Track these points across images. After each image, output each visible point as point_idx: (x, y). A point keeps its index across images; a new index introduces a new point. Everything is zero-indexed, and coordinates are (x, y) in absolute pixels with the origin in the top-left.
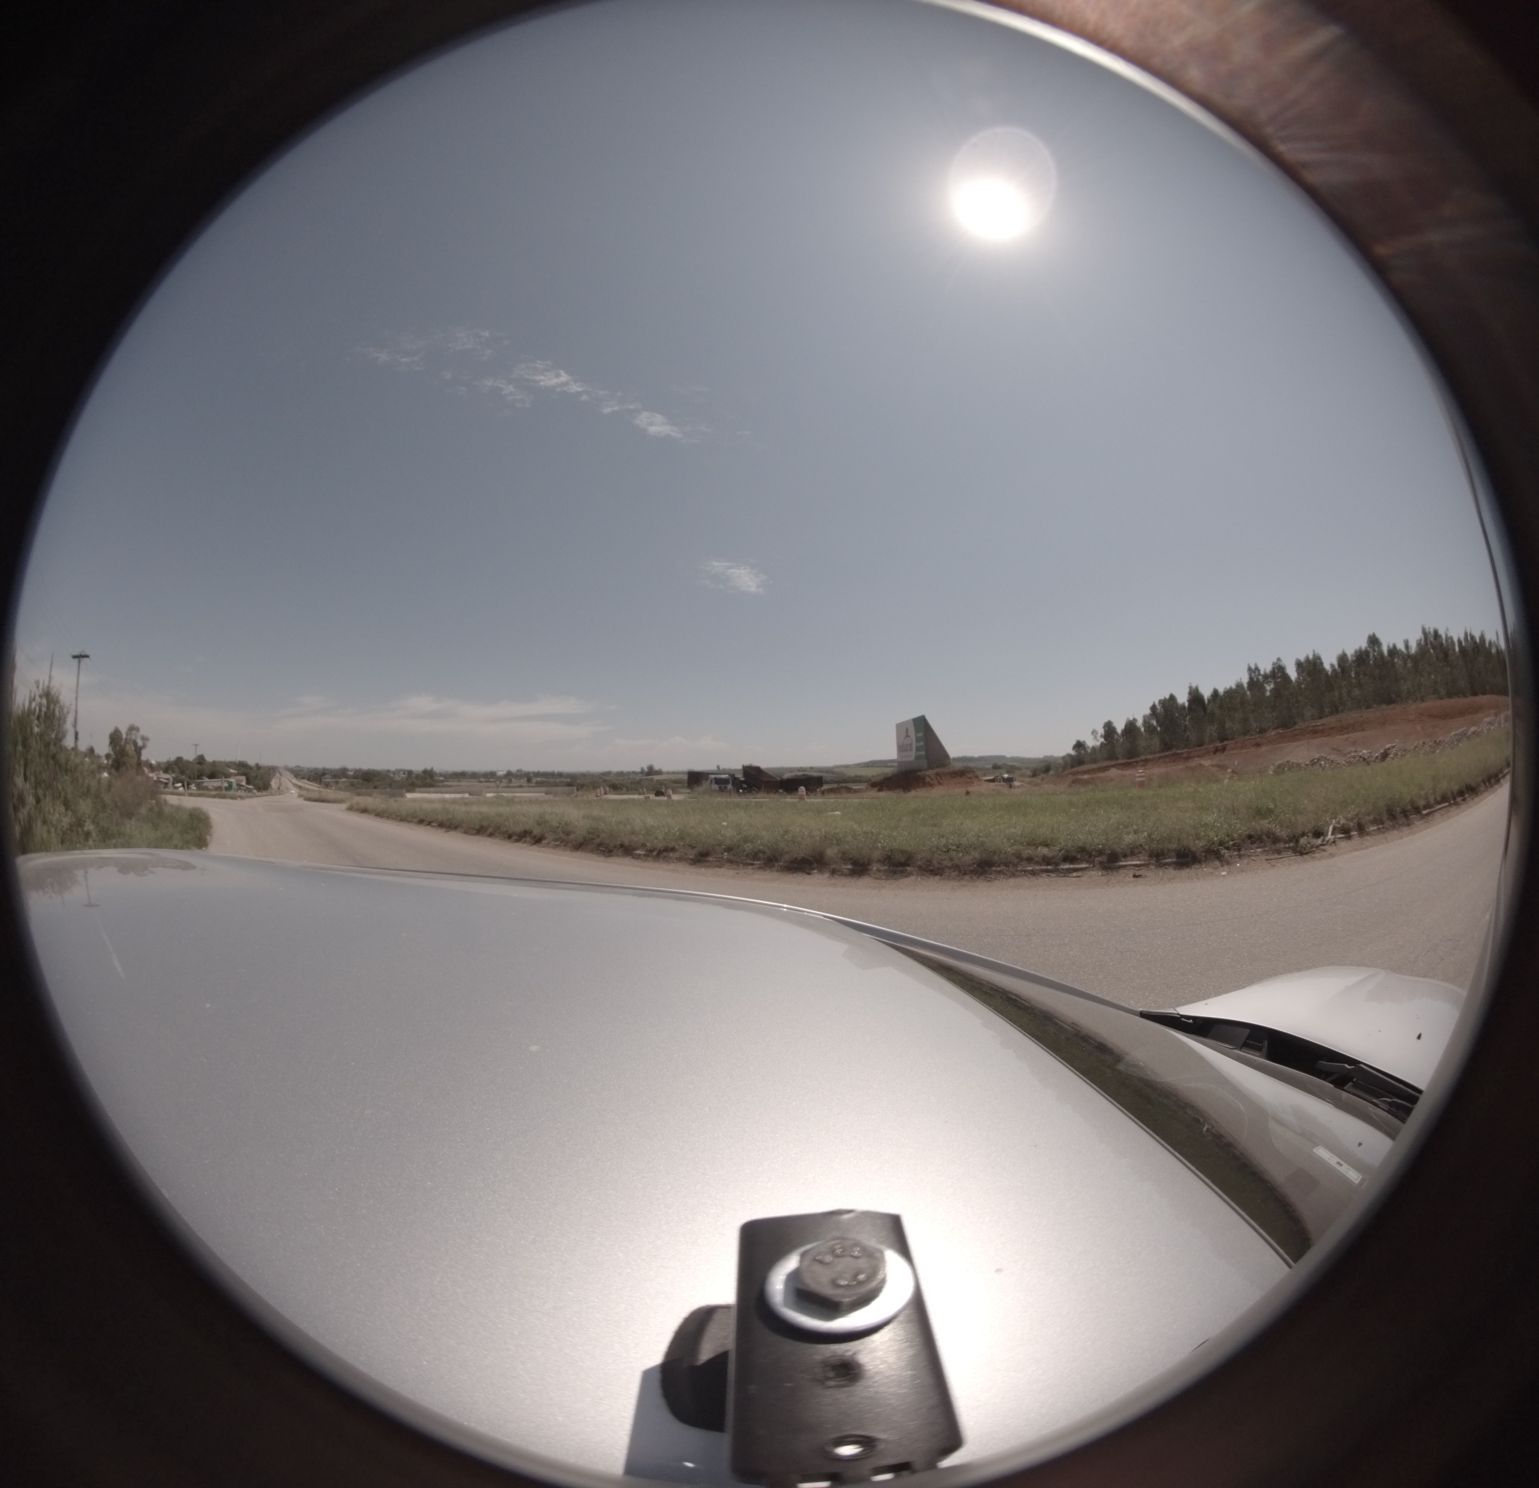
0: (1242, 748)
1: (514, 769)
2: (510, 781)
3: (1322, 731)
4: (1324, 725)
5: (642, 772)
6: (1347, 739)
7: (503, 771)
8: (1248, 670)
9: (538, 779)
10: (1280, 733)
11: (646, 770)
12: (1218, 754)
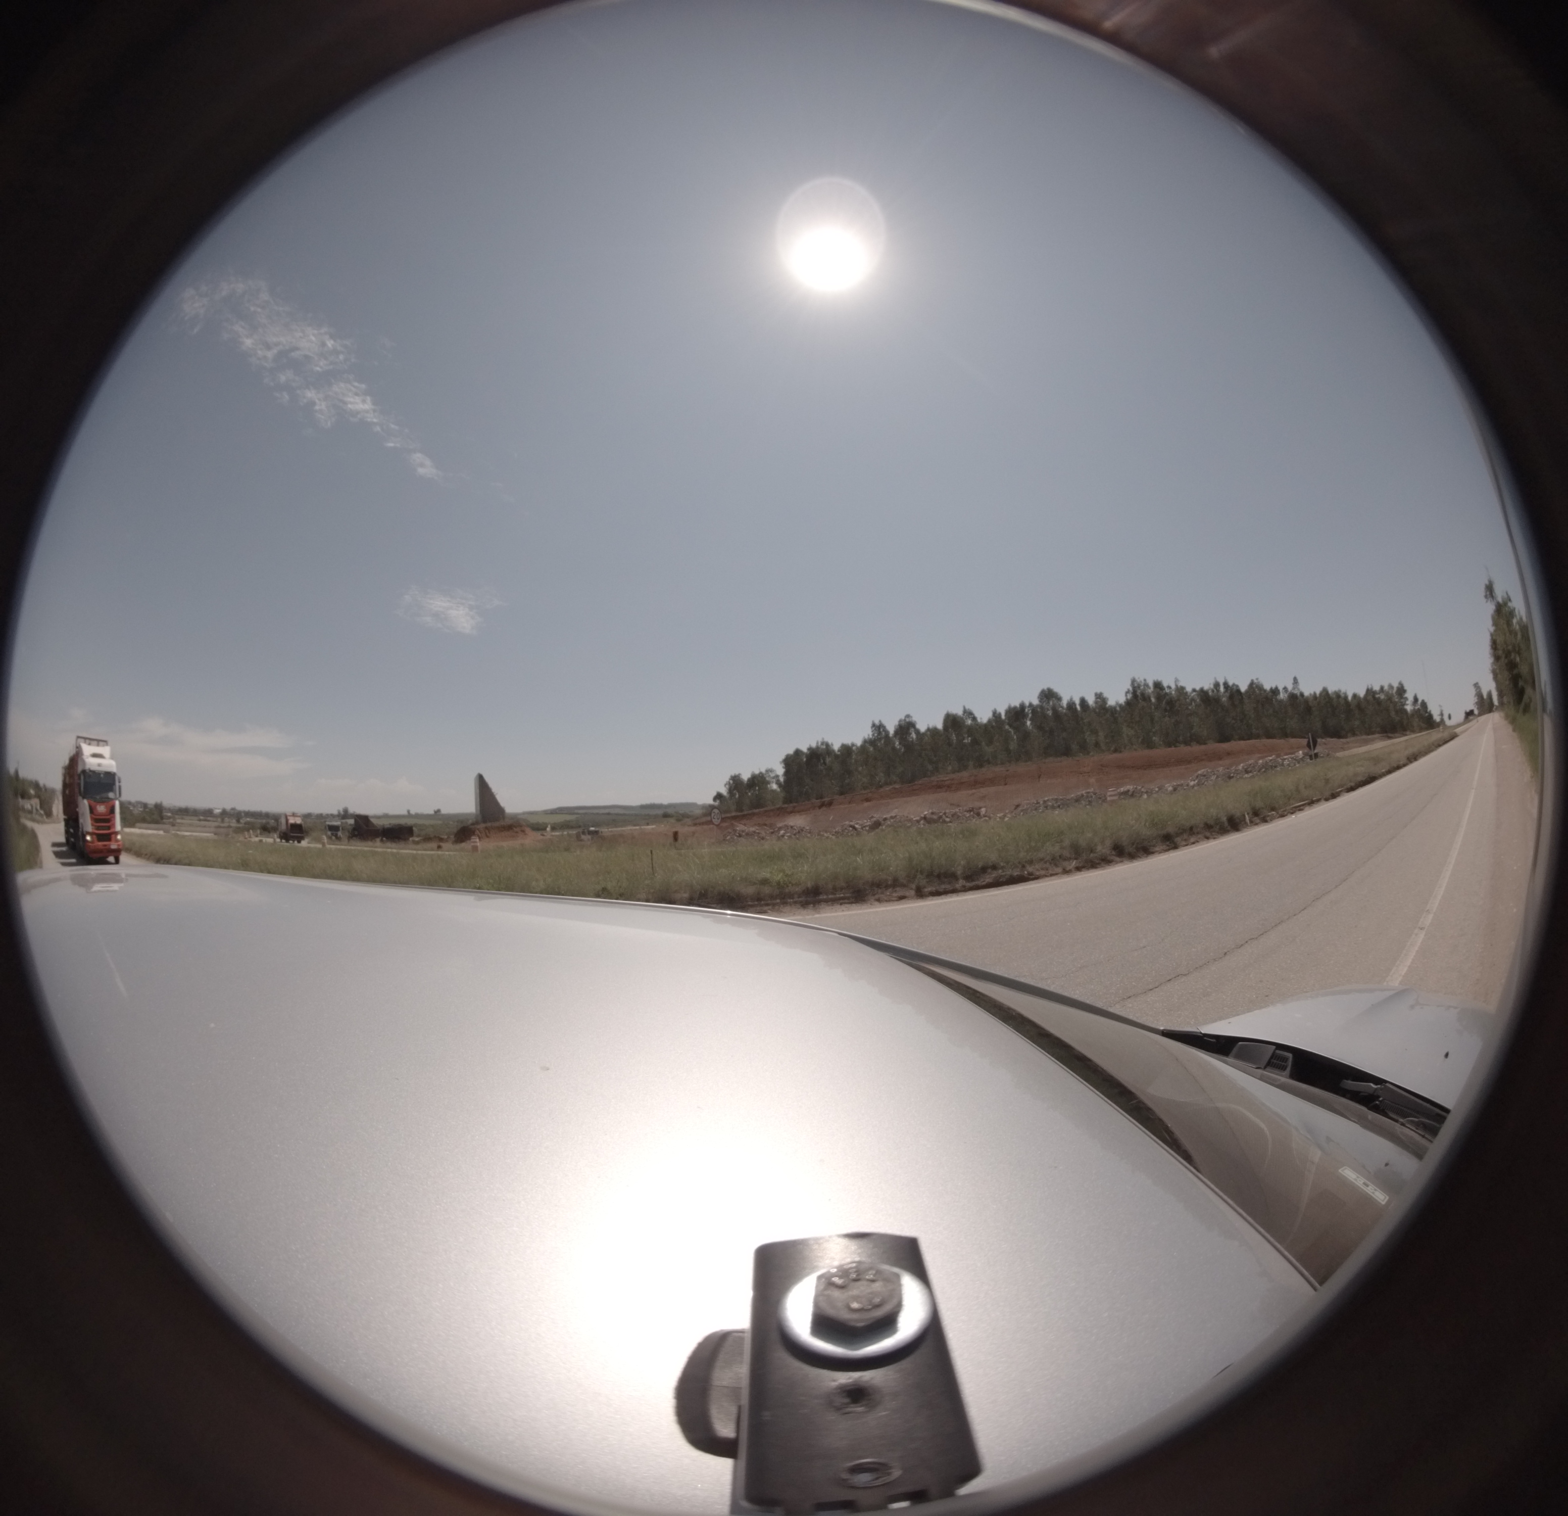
0: (850, 803)
1: (228, 807)
2: (223, 821)
3: (949, 787)
4: (953, 779)
5: (339, 815)
6: (973, 794)
7: (219, 809)
8: (872, 727)
9: (248, 819)
10: (895, 789)
11: (342, 813)
12: (824, 808)
